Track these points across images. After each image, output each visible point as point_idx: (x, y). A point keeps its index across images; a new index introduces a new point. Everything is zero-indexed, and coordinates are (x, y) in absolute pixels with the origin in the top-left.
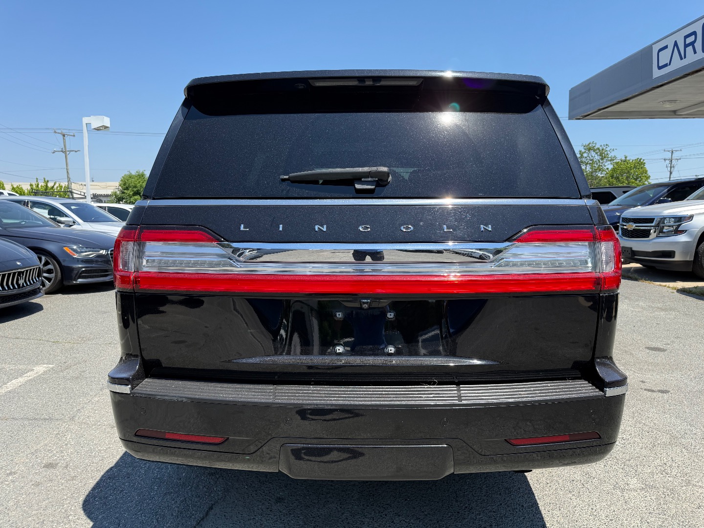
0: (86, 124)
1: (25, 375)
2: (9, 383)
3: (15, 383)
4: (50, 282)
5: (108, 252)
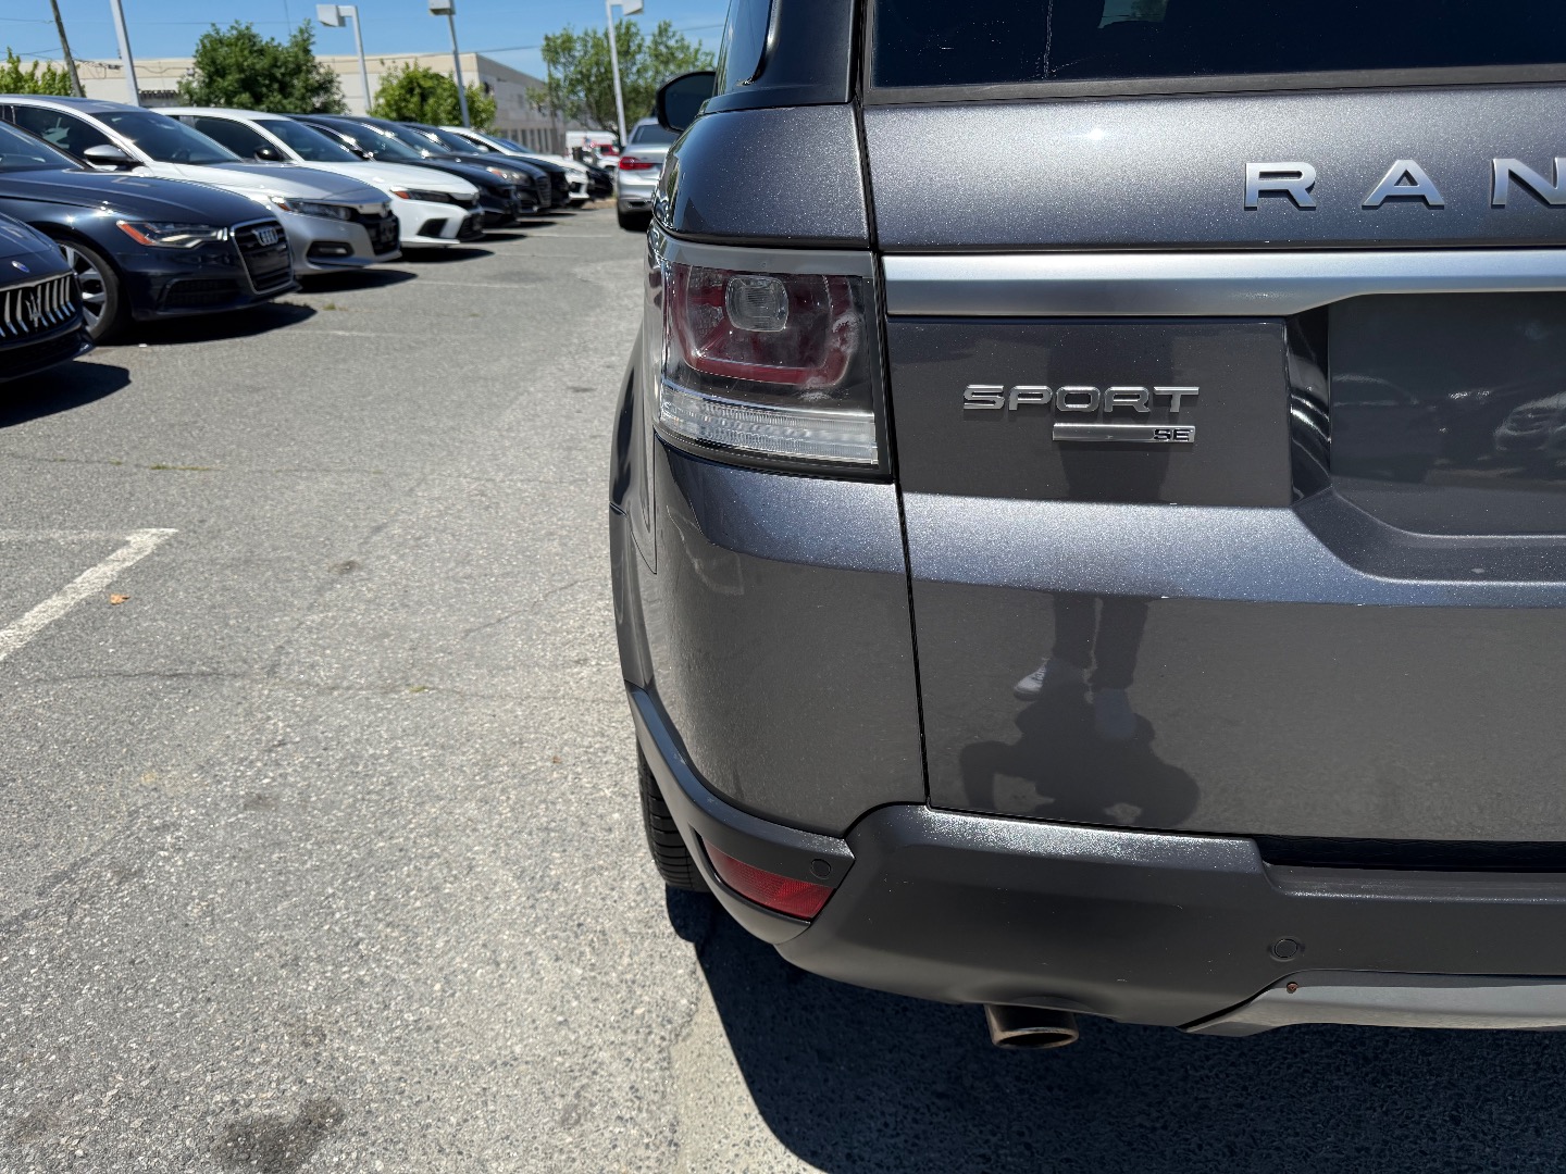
2: (79, 580)
3: (93, 579)
4: (97, 315)
5: (229, 231)
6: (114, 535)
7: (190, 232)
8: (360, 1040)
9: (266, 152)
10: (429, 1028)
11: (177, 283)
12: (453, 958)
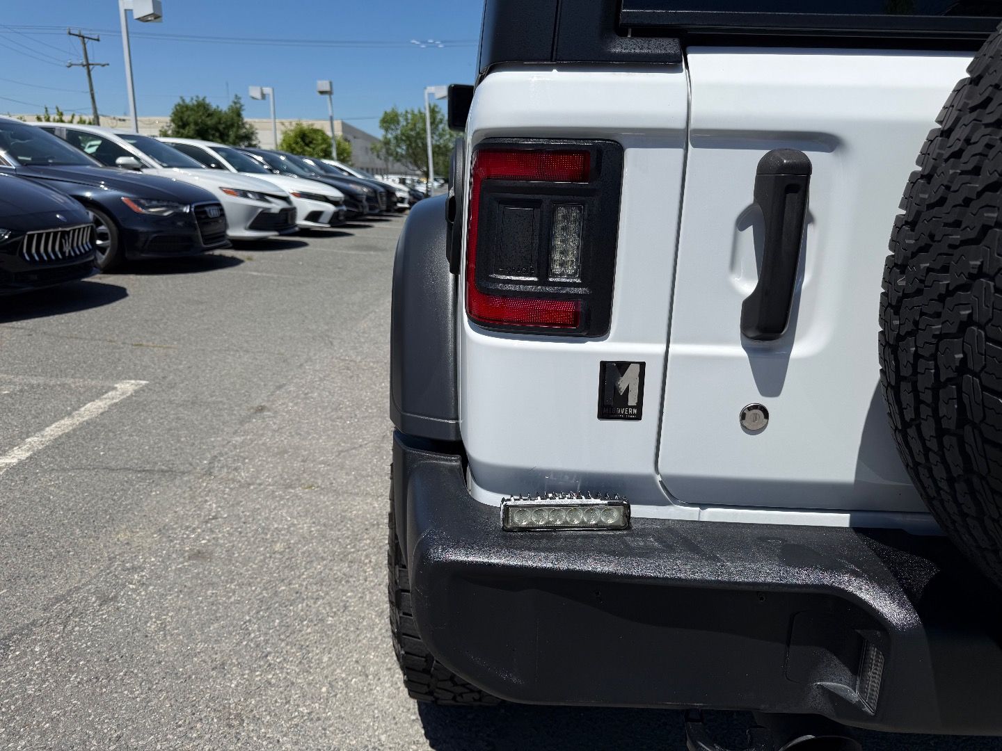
0: (126, 10)
1: (105, 396)
2: (83, 409)
3: (92, 409)
4: (103, 253)
5: (191, 208)
6: (107, 383)
7: (166, 206)
8: (269, 725)
9: (213, 165)
10: (319, 719)
11: (156, 237)
12: (335, 670)
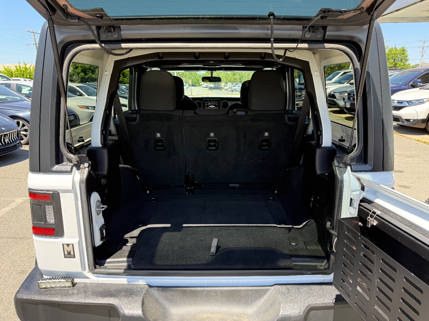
3: (3, 211)
6: (12, 199)
9: (78, 94)
